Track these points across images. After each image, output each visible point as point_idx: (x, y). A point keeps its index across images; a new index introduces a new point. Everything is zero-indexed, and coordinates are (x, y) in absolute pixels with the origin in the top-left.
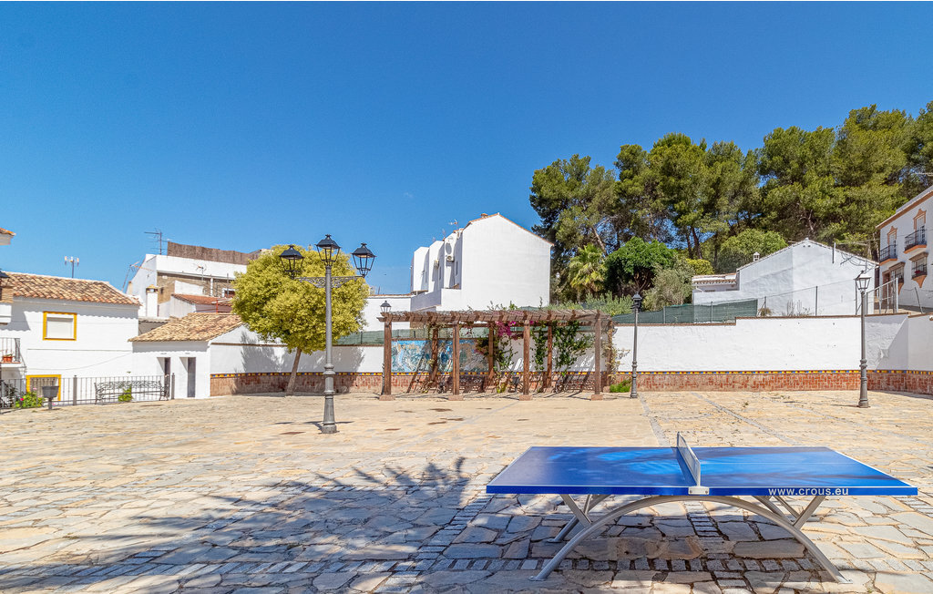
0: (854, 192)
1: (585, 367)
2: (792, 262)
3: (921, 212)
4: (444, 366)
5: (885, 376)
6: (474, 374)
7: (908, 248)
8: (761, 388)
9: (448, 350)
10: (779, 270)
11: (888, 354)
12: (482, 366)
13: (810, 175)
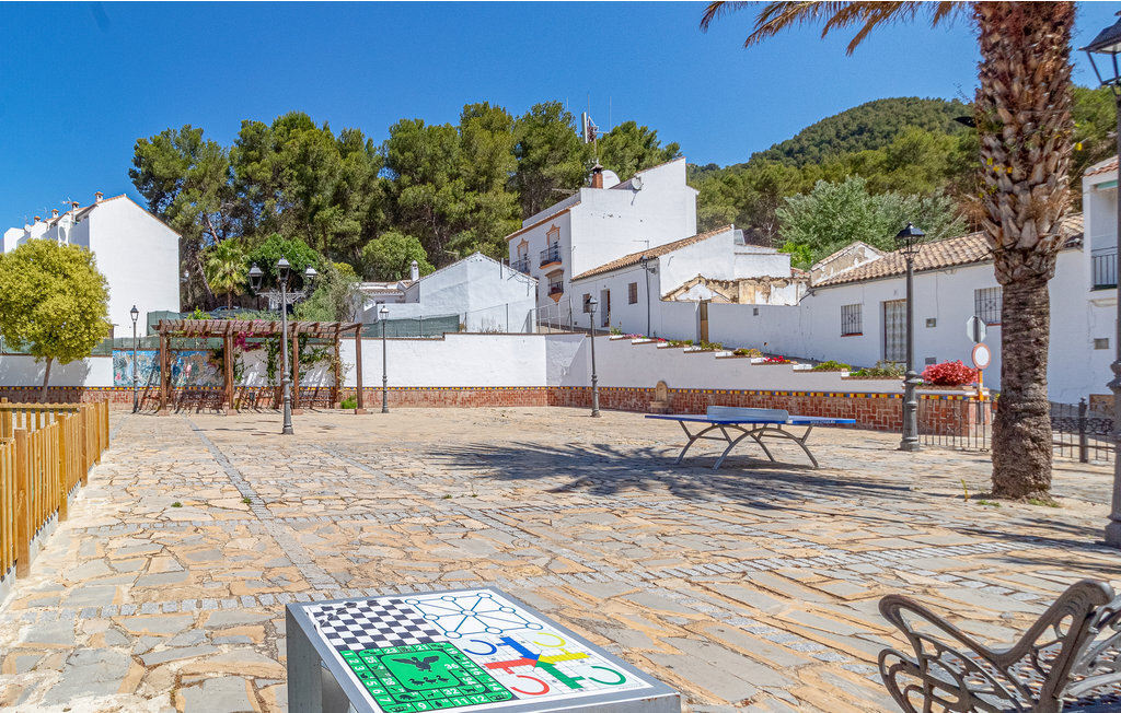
0: (482, 198)
1: (314, 382)
2: (466, 276)
3: (554, 228)
4: (176, 380)
5: (568, 392)
6: (207, 389)
7: (544, 264)
8: (468, 403)
9: (179, 362)
10: (456, 284)
11: (570, 371)
12: (214, 380)
13: (441, 176)
